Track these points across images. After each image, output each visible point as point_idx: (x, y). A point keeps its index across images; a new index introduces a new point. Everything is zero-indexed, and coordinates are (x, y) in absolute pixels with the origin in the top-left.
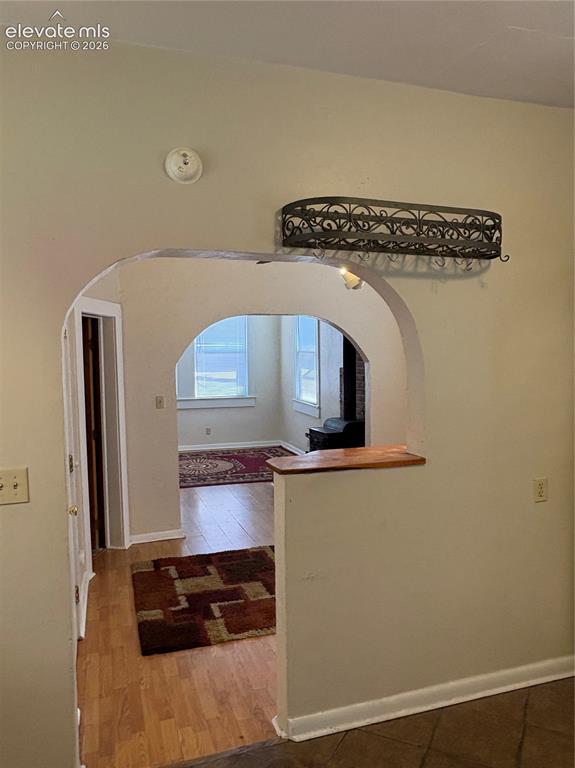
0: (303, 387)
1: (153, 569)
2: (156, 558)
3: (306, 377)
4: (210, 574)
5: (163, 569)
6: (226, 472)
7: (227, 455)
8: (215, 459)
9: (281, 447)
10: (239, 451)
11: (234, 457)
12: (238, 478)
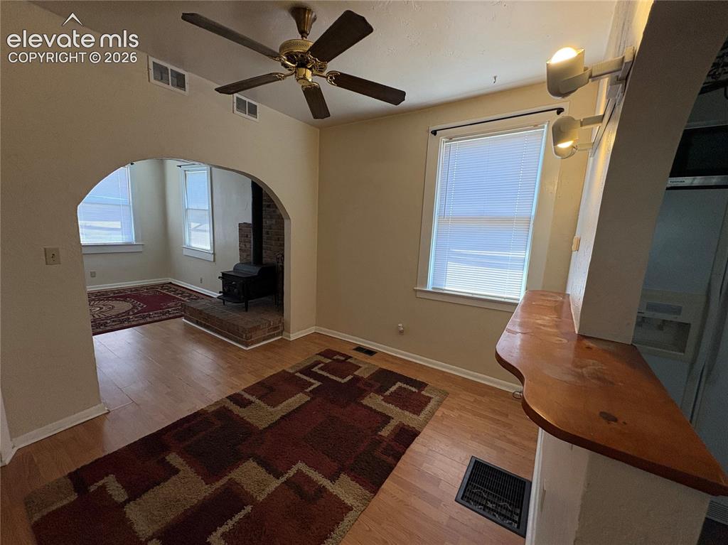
0: (192, 237)
1: (74, 497)
2: (74, 469)
3: (196, 229)
4: (176, 471)
5: (92, 488)
6: (127, 313)
7: (120, 295)
8: (108, 299)
9: (170, 283)
10: (130, 289)
11: (129, 296)
12: (144, 317)
